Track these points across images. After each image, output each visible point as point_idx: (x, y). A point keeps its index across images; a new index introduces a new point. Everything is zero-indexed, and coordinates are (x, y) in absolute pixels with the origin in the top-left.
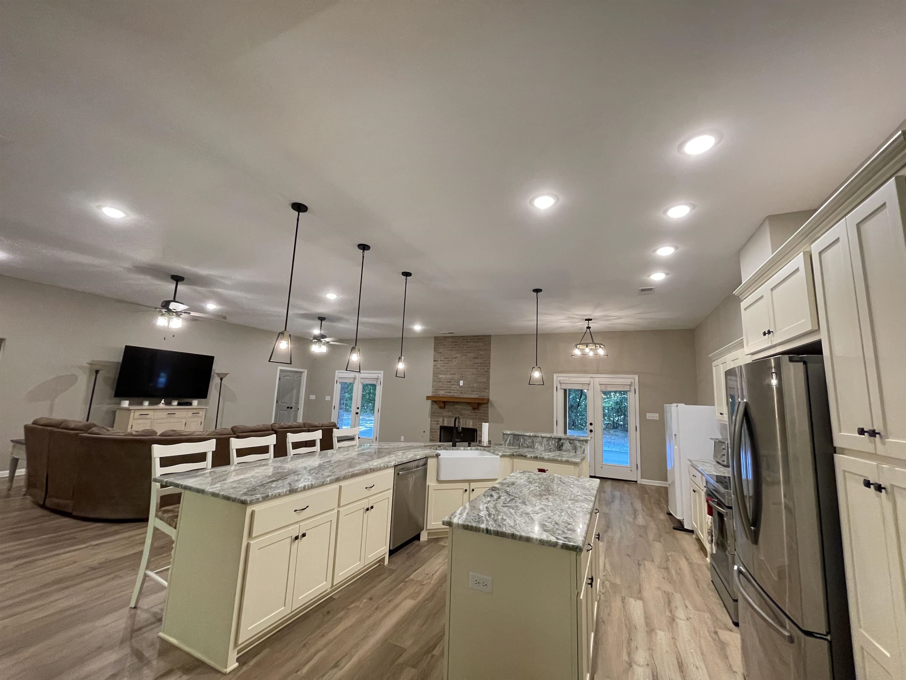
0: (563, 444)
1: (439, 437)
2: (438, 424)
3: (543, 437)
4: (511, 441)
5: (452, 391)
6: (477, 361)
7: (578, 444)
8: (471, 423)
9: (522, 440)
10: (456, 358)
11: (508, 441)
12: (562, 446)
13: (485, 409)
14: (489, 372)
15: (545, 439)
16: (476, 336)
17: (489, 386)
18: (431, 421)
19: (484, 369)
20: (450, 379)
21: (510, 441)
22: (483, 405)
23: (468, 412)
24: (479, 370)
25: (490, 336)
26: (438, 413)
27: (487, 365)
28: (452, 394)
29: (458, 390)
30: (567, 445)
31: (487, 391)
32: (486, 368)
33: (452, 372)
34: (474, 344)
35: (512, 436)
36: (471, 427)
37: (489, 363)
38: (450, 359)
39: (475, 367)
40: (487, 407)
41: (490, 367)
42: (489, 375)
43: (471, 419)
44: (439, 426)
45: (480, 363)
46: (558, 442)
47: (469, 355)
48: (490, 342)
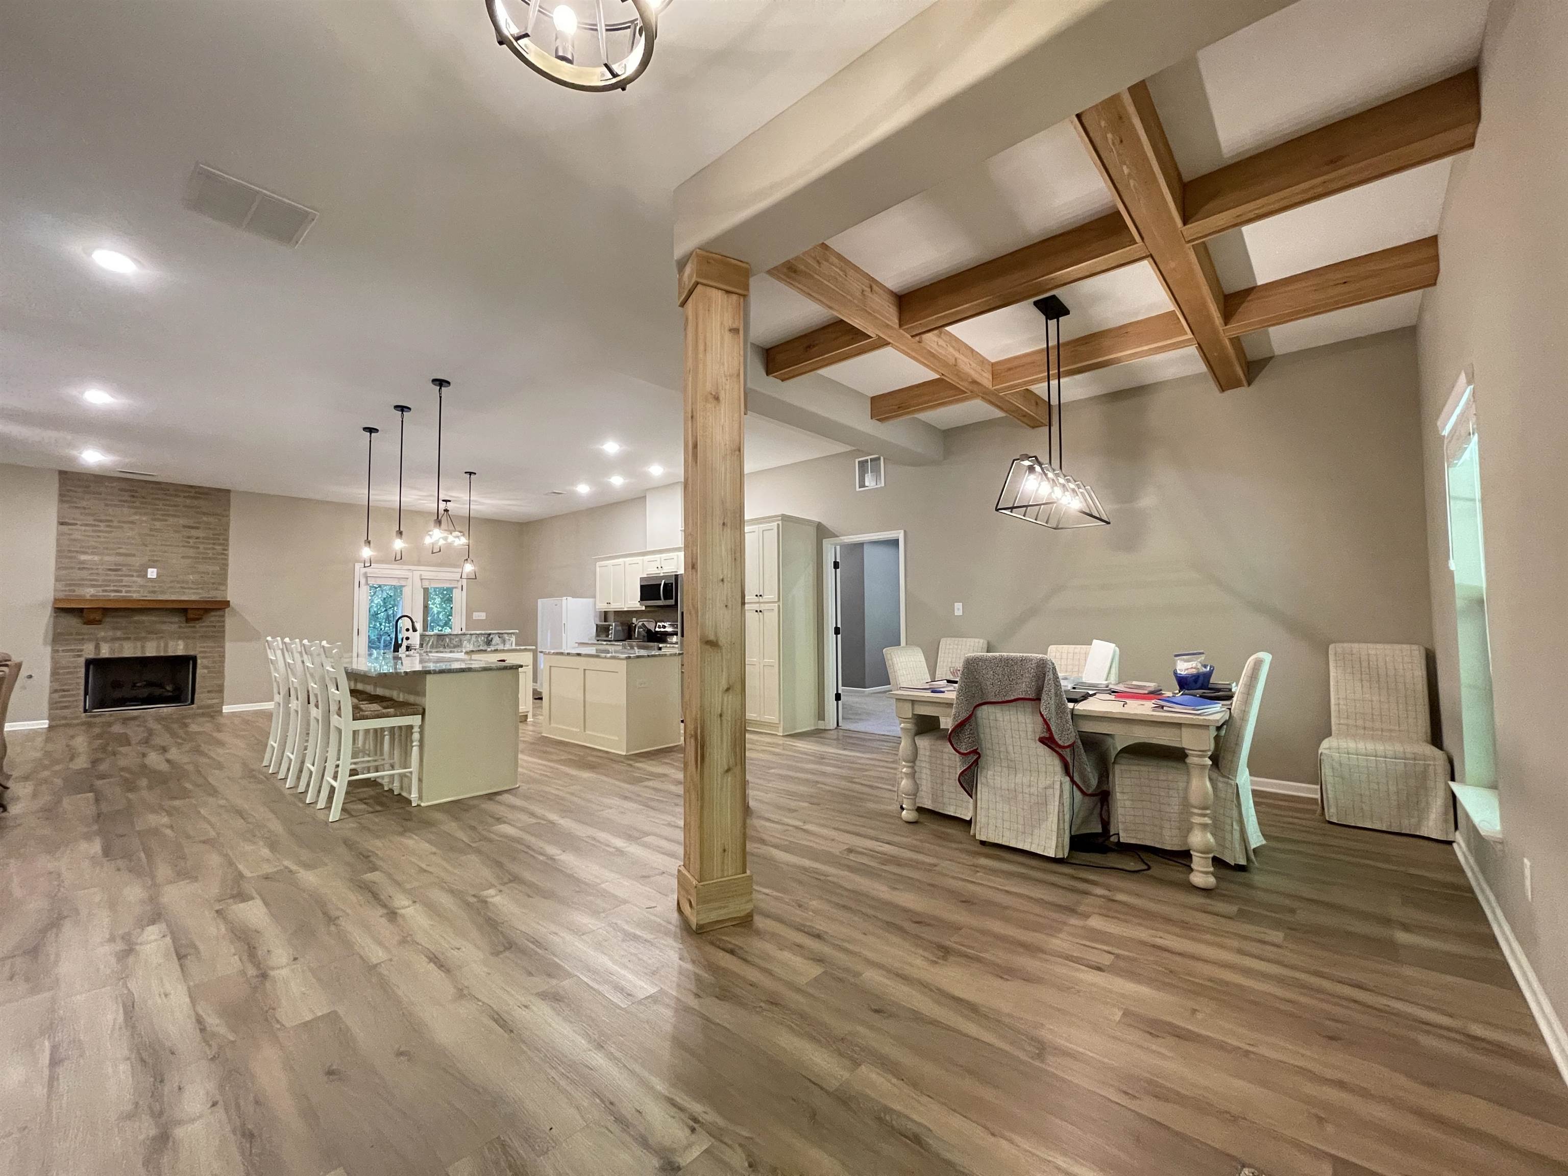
0: (492, 639)
1: (82, 682)
2: (79, 656)
3: (471, 635)
4: (435, 643)
5: (124, 589)
6: (194, 533)
7: (506, 637)
8: (181, 647)
9: (447, 640)
10: (132, 522)
11: (431, 643)
12: (491, 641)
13: (217, 619)
14: (227, 555)
15: (474, 636)
16: (191, 487)
17: (226, 579)
18: (55, 651)
19: (214, 549)
20: (116, 565)
21: (433, 643)
22: (213, 613)
23: (174, 627)
24: (201, 550)
25: (228, 491)
26: (78, 634)
27: (221, 541)
28: (123, 594)
29: (141, 586)
30: (496, 640)
31: (223, 588)
32: (219, 548)
33: (121, 551)
34: (188, 501)
35: (436, 637)
36: (180, 652)
37: (227, 540)
38: (115, 524)
39: (191, 544)
40: (223, 616)
41: (227, 545)
42: (226, 560)
43: (179, 638)
44: (82, 661)
45: (204, 538)
46: (487, 638)
47: (171, 520)
48: (229, 501)
